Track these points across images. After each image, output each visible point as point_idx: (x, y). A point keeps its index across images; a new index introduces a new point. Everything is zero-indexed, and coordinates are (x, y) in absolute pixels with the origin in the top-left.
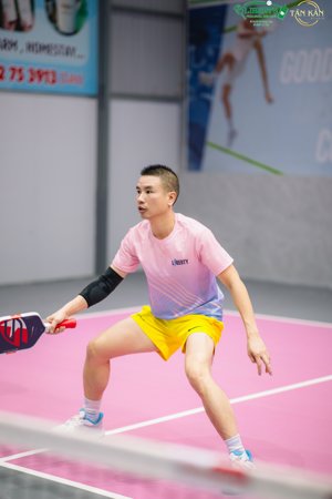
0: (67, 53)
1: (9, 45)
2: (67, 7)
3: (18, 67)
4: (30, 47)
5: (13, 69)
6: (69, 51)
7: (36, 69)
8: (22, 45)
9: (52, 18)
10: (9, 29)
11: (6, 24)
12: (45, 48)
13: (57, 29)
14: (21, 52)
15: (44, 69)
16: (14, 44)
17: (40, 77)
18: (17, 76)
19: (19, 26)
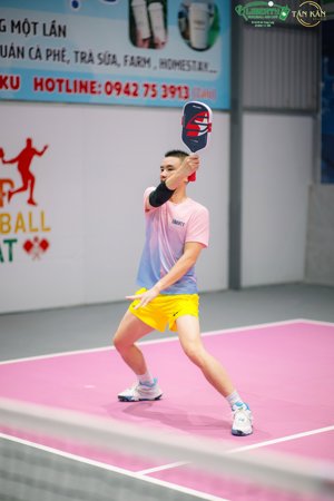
0: (200, 69)
1: (142, 63)
2: (199, 22)
3: (151, 83)
4: (163, 63)
5: (146, 86)
6: (202, 67)
7: (168, 85)
8: (155, 62)
9: (185, 35)
10: (141, 47)
11: (140, 42)
12: (178, 64)
13: (190, 45)
14: (155, 68)
15: (177, 86)
16: (148, 61)
17: (173, 93)
18: (150, 92)
19: (152, 43)
